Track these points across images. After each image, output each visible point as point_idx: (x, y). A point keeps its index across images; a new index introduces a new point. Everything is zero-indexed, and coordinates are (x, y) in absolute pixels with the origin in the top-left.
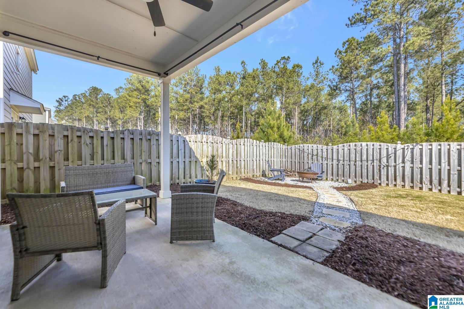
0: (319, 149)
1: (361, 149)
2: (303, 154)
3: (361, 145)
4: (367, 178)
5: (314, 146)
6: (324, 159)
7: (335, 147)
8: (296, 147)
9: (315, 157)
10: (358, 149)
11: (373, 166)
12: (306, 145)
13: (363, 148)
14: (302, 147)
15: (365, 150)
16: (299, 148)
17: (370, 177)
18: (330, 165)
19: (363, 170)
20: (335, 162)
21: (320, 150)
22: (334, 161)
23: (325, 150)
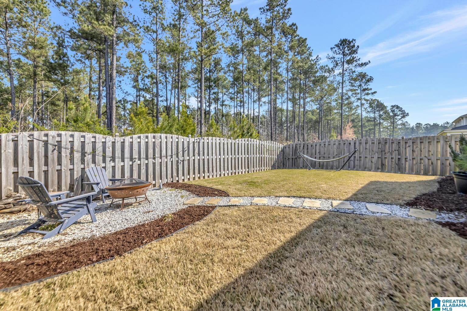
0: (97, 141)
1: (161, 142)
2: (56, 152)
3: (161, 136)
4: (167, 178)
5: (86, 136)
6: (108, 159)
7: (128, 139)
8: (35, 136)
9: (89, 158)
10: (158, 142)
11: (172, 161)
12: (67, 132)
13: (162, 141)
14: (53, 137)
15: (165, 143)
16: (45, 138)
17: (169, 176)
18: (118, 168)
19: (162, 169)
20: (128, 163)
21: (101, 144)
22: (126, 160)
23: (111, 143)
